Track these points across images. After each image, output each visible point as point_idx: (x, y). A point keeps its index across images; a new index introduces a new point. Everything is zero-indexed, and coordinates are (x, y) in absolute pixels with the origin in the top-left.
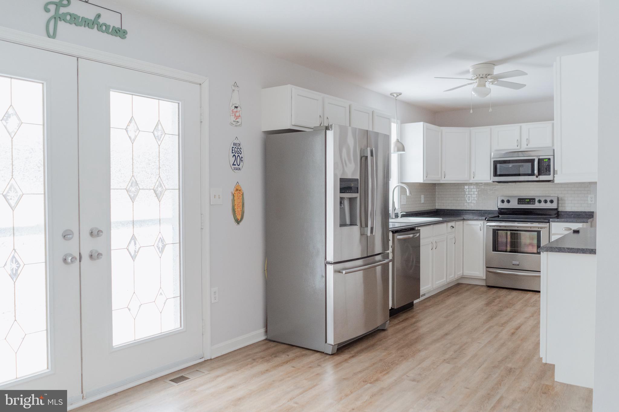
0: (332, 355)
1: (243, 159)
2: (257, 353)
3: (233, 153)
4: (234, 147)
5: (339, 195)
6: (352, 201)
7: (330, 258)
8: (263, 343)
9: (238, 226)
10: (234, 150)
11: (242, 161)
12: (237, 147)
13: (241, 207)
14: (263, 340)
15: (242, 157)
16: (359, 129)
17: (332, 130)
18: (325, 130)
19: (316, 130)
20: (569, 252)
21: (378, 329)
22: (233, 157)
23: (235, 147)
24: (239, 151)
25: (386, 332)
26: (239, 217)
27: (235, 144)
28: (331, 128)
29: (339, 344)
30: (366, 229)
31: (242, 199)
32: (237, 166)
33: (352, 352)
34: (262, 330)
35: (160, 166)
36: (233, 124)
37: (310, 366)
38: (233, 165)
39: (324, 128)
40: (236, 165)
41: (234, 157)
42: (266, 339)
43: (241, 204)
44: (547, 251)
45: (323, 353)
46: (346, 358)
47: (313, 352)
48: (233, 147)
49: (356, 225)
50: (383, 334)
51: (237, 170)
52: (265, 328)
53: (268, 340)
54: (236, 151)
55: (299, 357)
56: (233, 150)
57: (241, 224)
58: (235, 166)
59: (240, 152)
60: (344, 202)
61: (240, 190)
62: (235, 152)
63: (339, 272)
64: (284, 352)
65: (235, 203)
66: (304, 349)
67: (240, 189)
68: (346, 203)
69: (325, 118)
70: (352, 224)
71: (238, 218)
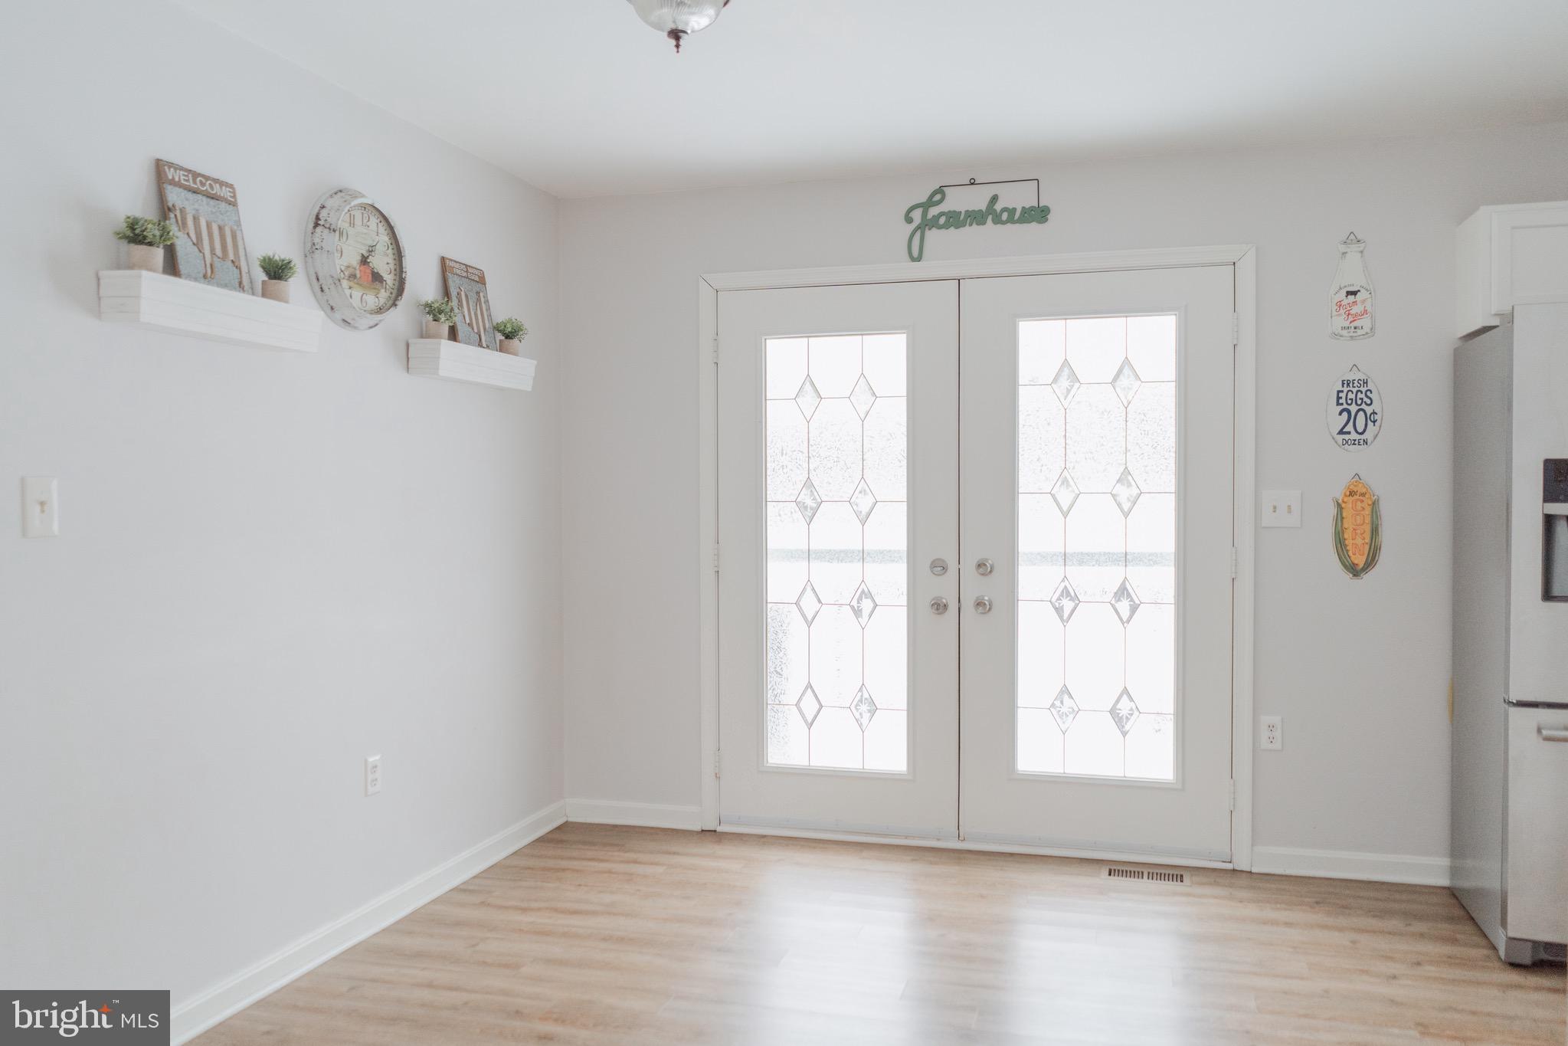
3: (1342, 404)
4: (1346, 389)
5: (1541, 506)
9: (1356, 581)
10: (1344, 398)
11: (1374, 422)
12: (1354, 390)
13: (1368, 536)
15: (1374, 413)
22: (1340, 414)
23: (1349, 389)
24: (1362, 399)
26: (1360, 560)
27: (1347, 383)
29: (1540, 947)
31: (1372, 517)
32: (1354, 436)
35: (1129, 447)
36: (1341, 336)
38: (1341, 432)
40: (1352, 430)
41: (1345, 414)
43: (1368, 528)
45: (1497, 952)
47: (1486, 944)
48: (1341, 389)
51: (1354, 444)
54: (1352, 399)
56: (1339, 398)
57: (1366, 576)
58: (1347, 437)
59: (1365, 399)
61: (1363, 495)
62: (1349, 402)
65: (1346, 525)
66: (1476, 932)
67: (1364, 490)
71: (1356, 562)
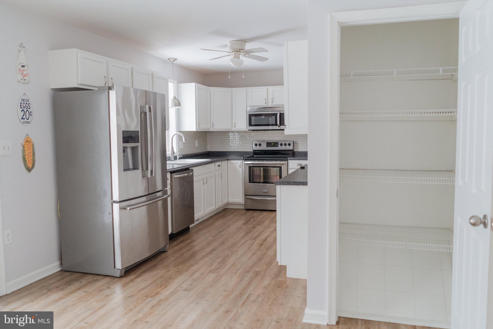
0: (120, 277)
1: (32, 113)
2: (52, 283)
3: (22, 108)
5: (122, 145)
6: (134, 149)
7: (116, 197)
8: (59, 274)
9: (30, 174)
11: (31, 115)
13: (32, 157)
14: (59, 271)
15: (31, 112)
16: (140, 90)
17: (114, 90)
18: (108, 90)
19: (101, 89)
20: (294, 185)
21: (160, 251)
22: (21, 112)
23: (24, 102)
25: (167, 253)
26: (30, 166)
27: (23, 100)
28: (113, 88)
29: (126, 268)
30: (146, 172)
31: (33, 150)
33: (138, 273)
34: (57, 263)
36: (21, 82)
37: (100, 289)
38: (22, 119)
39: (107, 88)
40: (25, 119)
41: (23, 111)
42: (61, 270)
43: (32, 154)
44: (280, 184)
45: (112, 276)
46: (132, 278)
47: (104, 277)
48: (21, 102)
49: (138, 169)
50: (164, 255)
51: (26, 123)
52: (60, 261)
53: (63, 271)
54: (24, 106)
55: (91, 283)
56: (21, 105)
57: (32, 171)
59: (28, 107)
60: (127, 151)
61: (30, 142)
63: (124, 209)
64: (77, 280)
65: (26, 153)
66: (95, 275)
67: (30, 140)
68: (129, 151)
69: (110, 79)
70: (135, 168)
